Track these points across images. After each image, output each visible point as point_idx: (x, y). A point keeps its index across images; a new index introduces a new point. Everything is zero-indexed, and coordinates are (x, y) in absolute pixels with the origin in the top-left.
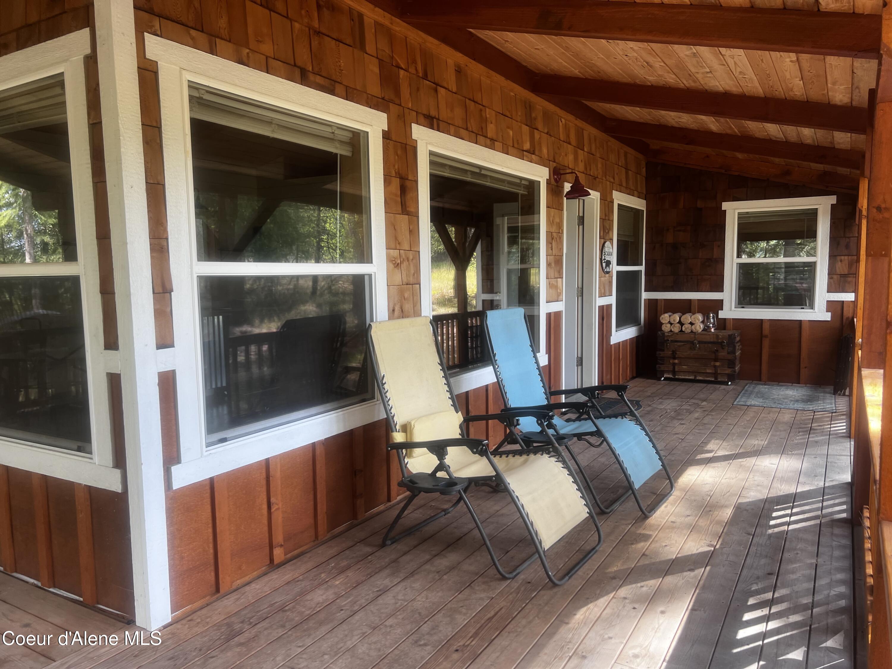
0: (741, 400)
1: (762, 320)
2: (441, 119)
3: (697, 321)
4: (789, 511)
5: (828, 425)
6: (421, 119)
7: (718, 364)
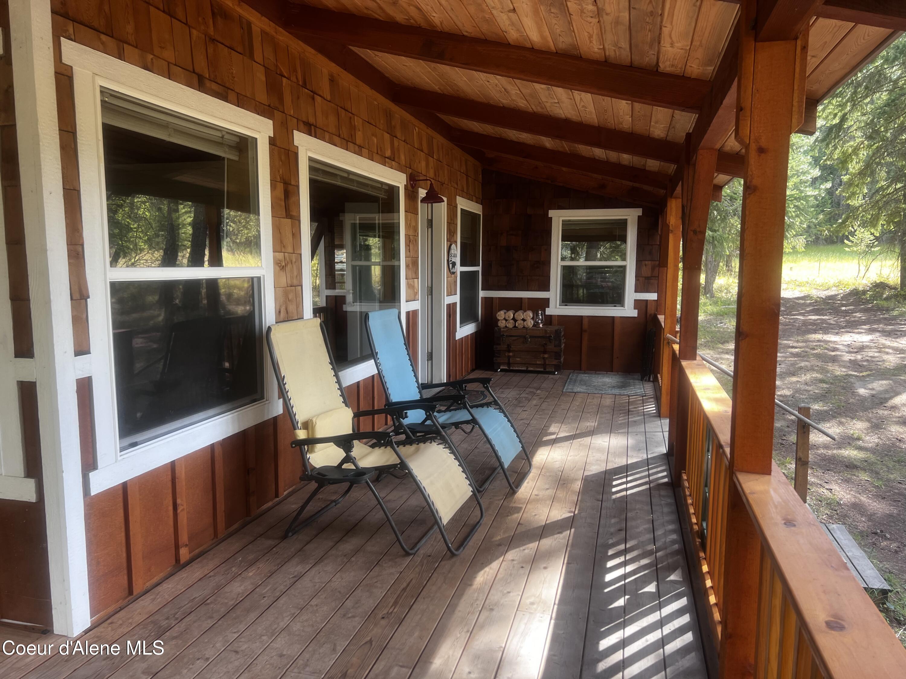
0: (568, 388)
1: (582, 316)
2: (318, 126)
3: (529, 318)
4: (624, 480)
5: (641, 407)
6: (301, 125)
7: (546, 356)
